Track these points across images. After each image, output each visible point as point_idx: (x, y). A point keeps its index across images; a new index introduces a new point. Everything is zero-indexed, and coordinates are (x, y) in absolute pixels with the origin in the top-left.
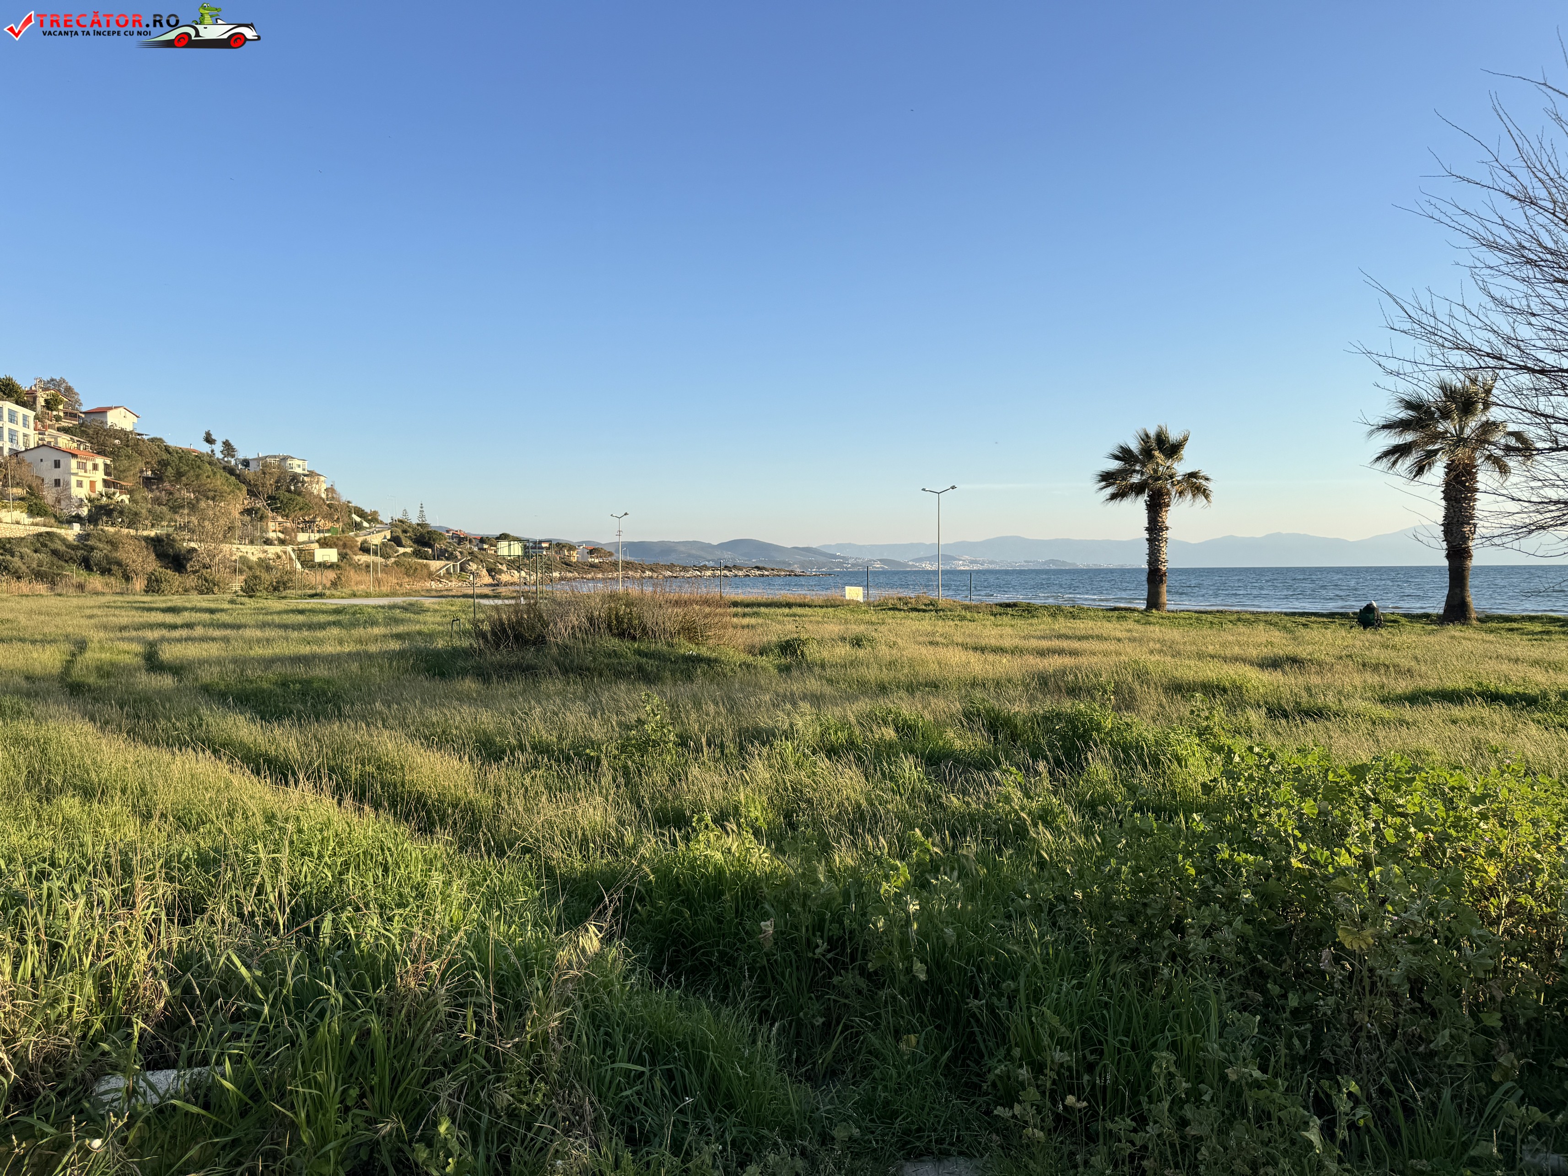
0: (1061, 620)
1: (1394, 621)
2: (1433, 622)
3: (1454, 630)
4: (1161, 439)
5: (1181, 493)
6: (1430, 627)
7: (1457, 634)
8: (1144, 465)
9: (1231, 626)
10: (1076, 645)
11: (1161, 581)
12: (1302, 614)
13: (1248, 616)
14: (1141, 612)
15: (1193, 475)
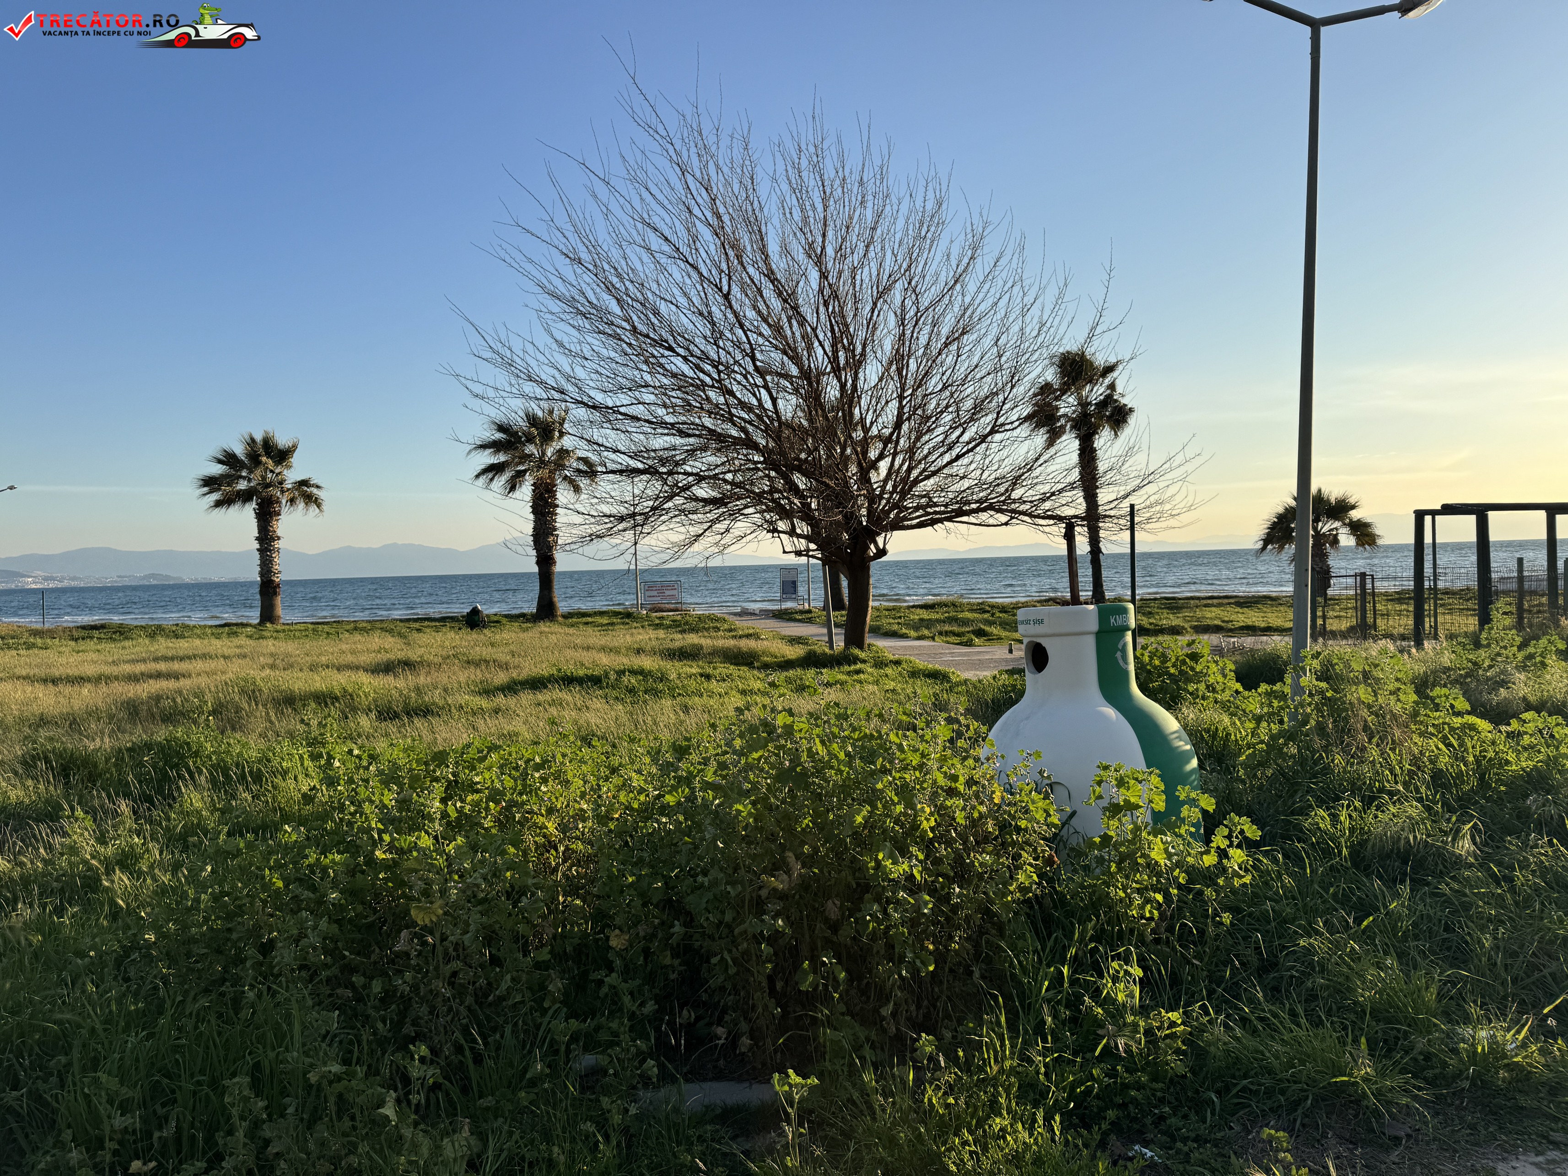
0: (162, 640)
1: (497, 622)
2: (528, 621)
3: (544, 627)
4: (268, 445)
5: (292, 501)
6: (524, 625)
7: (547, 629)
8: (251, 472)
9: (347, 635)
10: (176, 666)
11: (275, 594)
12: (416, 620)
13: (365, 625)
14: (254, 626)
15: (304, 483)
